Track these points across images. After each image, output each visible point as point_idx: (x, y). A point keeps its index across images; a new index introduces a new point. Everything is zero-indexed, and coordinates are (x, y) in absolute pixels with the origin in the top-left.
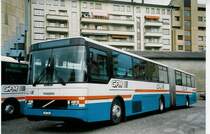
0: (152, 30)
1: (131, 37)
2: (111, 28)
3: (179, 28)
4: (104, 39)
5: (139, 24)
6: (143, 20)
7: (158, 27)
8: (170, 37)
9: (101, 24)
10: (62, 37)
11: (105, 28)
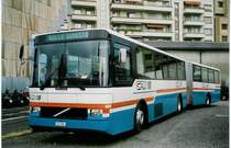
0: (192, 18)
1: (169, 26)
2: (145, 15)
3: (222, 15)
4: (137, 28)
5: (177, 10)
6: (181, 6)
7: (198, 15)
8: (212, 26)
9: (134, 11)
10: (89, 27)
11: (138, 15)
